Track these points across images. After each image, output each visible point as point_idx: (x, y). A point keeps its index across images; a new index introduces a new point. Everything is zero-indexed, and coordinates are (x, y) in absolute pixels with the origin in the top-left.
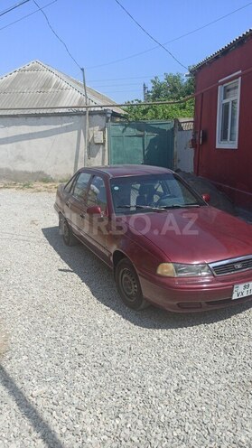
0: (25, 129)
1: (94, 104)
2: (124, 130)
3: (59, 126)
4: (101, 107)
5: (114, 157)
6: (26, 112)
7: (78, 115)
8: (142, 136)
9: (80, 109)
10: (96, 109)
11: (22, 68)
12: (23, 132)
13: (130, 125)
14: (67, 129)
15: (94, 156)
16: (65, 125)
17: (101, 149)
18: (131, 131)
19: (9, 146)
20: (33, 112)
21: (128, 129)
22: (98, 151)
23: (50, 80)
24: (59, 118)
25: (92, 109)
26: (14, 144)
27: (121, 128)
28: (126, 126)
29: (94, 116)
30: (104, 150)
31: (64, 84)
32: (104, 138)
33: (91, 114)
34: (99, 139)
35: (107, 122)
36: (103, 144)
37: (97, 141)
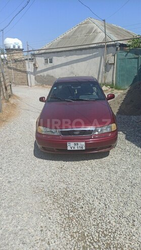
0: (75, 57)
1: (111, 40)
2: (126, 55)
3: (91, 55)
4: (114, 41)
5: (119, 71)
6: (76, 48)
7: (101, 47)
8: (138, 58)
9: (103, 44)
10: (112, 43)
11: (81, 23)
12: (74, 59)
13: (130, 51)
14: (95, 56)
15: (108, 72)
16: (94, 54)
17: (112, 67)
18: (131, 55)
19: (67, 67)
20: (79, 47)
21: (129, 54)
22: (111, 68)
23: (92, 28)
24: (91, 50)
25: (109, 43)
26: (70, 65)
27: (125, 54)
28: (128, 52)
29: (110, 48)
30: (114, 68)
31: (99, 30)
32: (114, 60)
33: (108, 46)
34: (112, 61)
35: (117, 50)
36: (114, 64)
37: (110, 62)
